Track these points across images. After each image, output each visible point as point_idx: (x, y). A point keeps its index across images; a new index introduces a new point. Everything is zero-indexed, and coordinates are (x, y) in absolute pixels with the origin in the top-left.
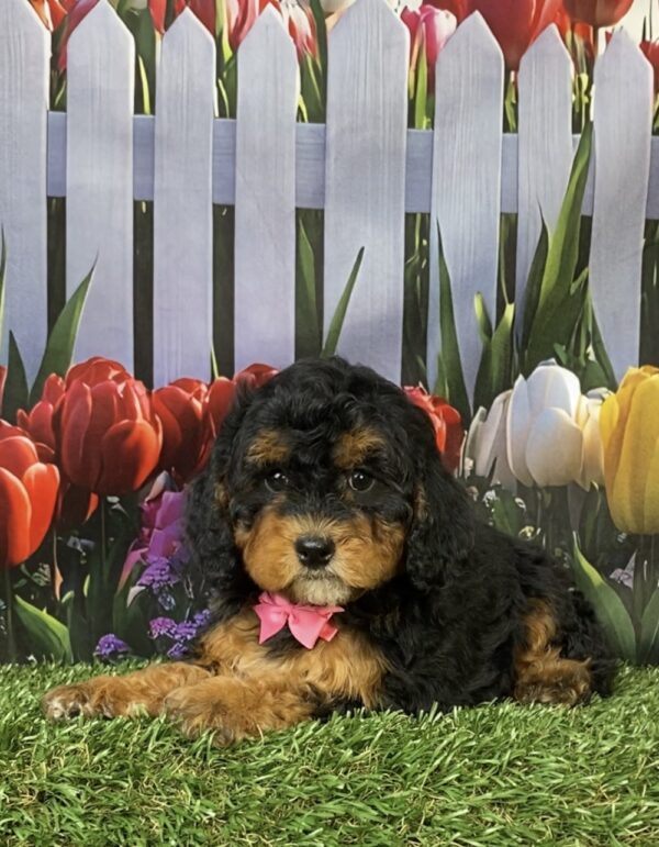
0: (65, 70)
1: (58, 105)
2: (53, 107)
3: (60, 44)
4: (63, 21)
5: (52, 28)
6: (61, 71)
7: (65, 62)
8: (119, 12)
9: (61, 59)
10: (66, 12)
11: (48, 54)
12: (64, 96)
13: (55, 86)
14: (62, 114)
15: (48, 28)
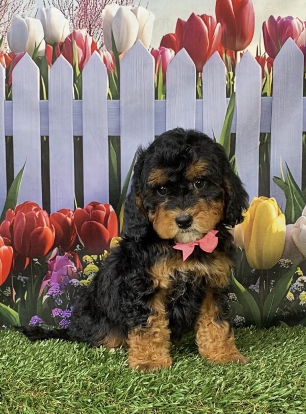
0: (11, 84)
1: (9, 98)
2: (7, 99)
3: (9, 73)
4: (10, 63)
5: (6, 67)
6: (10, 84)
7: (11, 80)
8: (33, 59)
9: (10, 79)
10: (11, 60)
11: (4, 77)
12: (11, 94)
13: (7, 90)
14: (11, 101)
15: (4, 67)
